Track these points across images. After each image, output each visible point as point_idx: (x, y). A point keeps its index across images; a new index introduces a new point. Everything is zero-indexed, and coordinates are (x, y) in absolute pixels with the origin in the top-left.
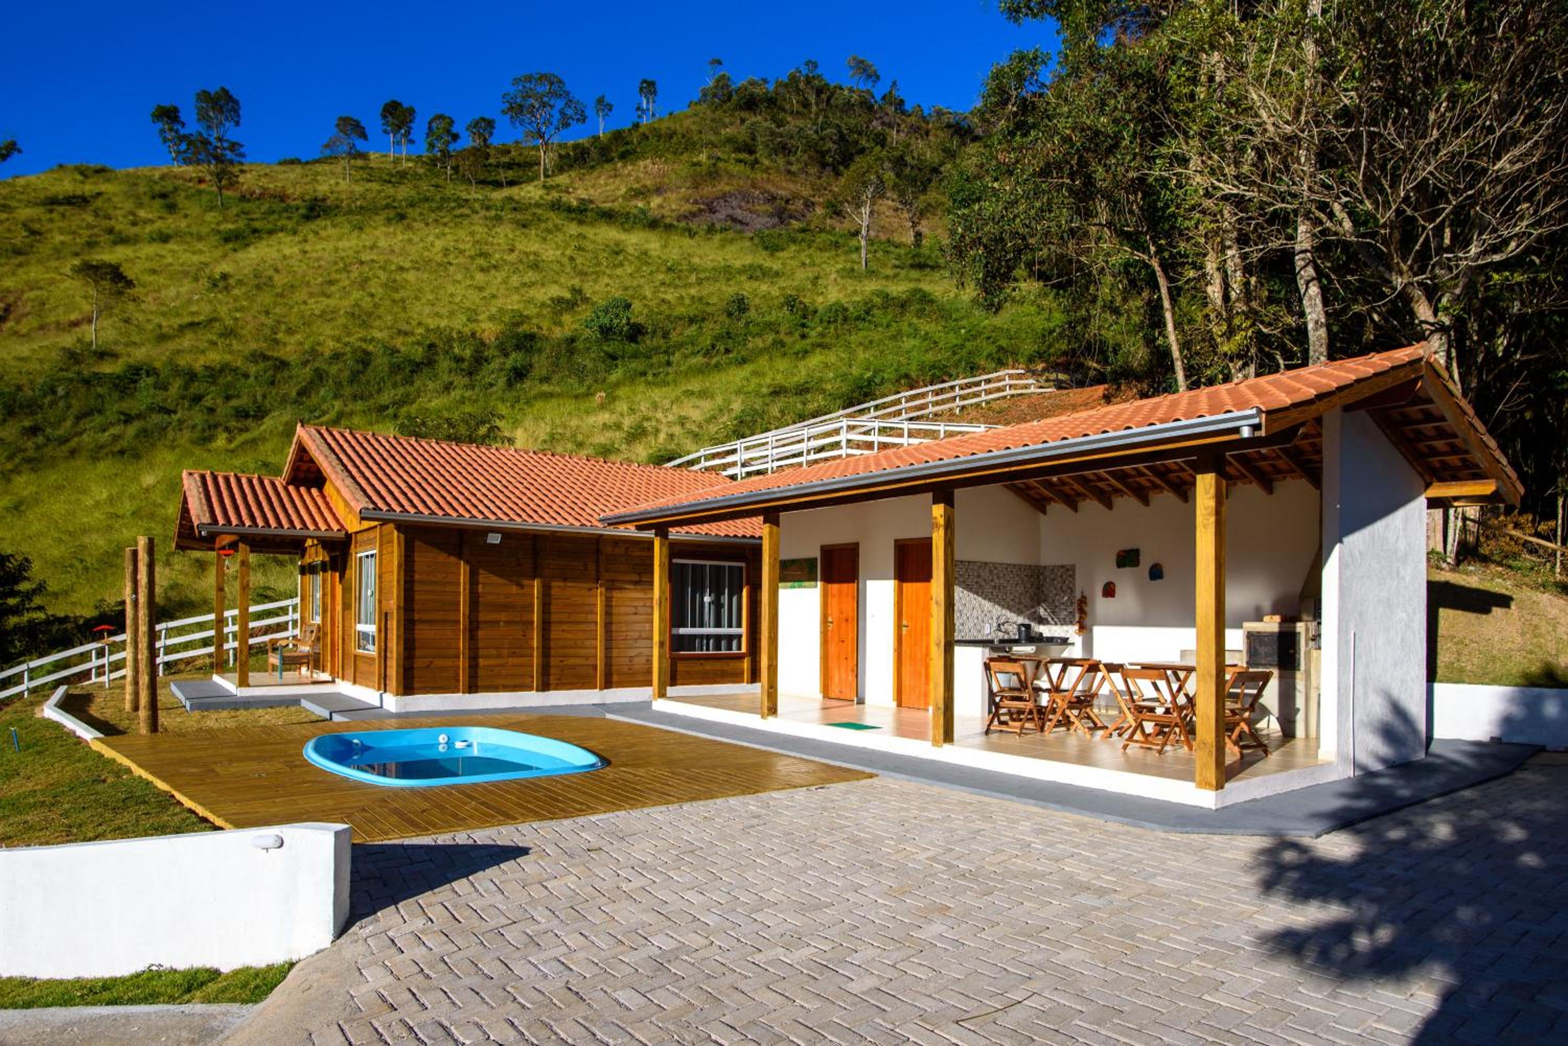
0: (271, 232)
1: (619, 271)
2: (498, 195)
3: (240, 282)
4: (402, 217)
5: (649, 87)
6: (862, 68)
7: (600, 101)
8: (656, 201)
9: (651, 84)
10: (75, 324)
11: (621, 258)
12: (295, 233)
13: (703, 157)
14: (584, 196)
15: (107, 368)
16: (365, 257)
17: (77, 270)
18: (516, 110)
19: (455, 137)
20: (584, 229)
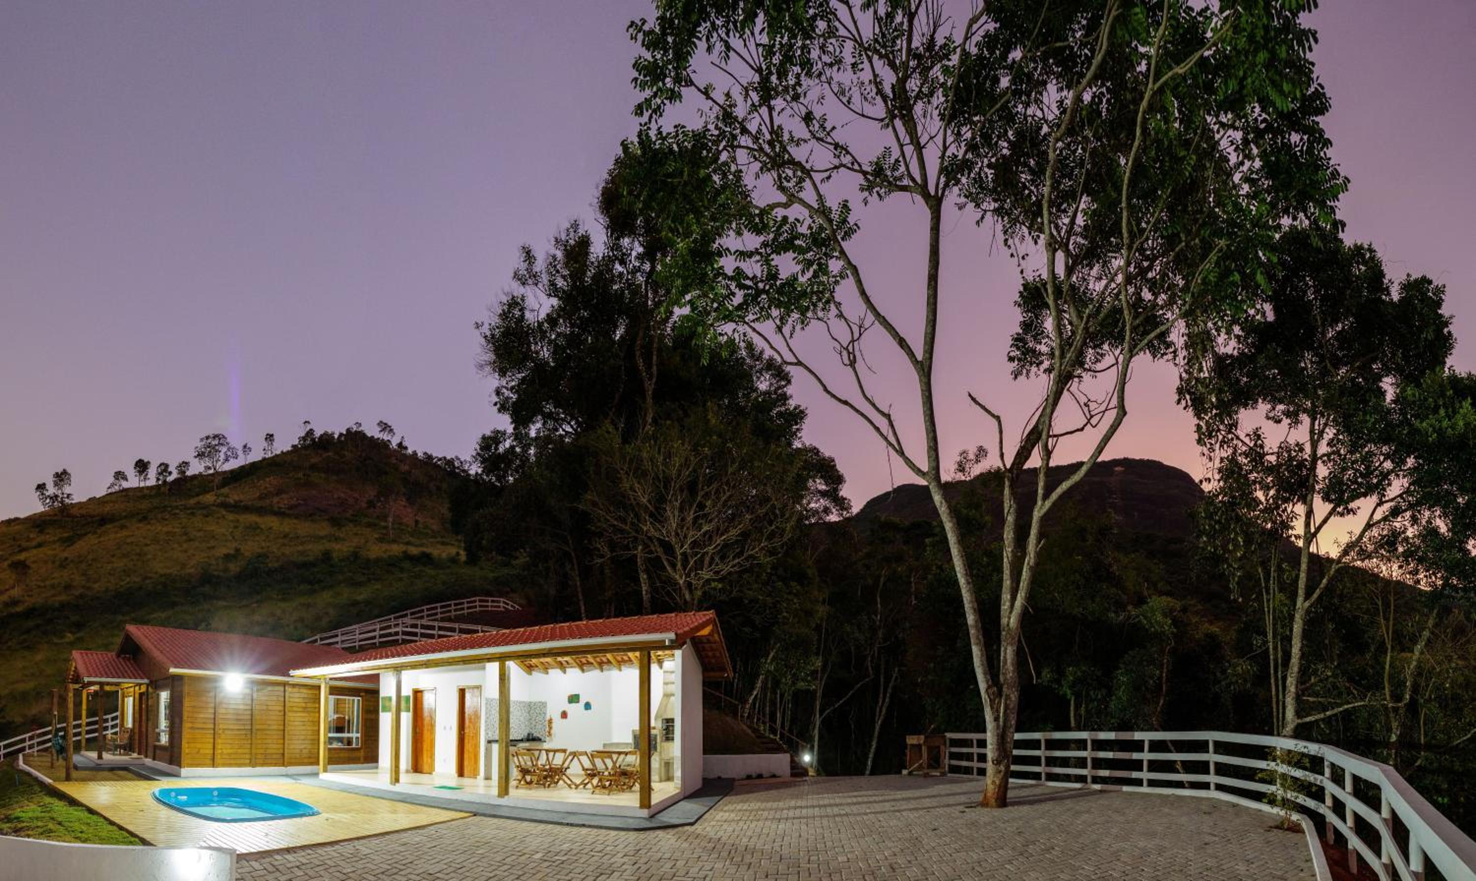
0: (85, 534)
1: (257, 538)
2: (192, 501)
3: (72, 561)
4: (145, 518)
5: (270, 437)
6: (385, 427)
7: (245, 447)
8: (275, 500)
9: (272, 435)
10: (7, 590)
11: (258, 531)
12: (95, 533)
13: (300, 475)
14: (236, 498)
15: (19, 609)
16: (129, 540)
17: (10, 566)
18: (200, 455)
19: (170, 473)
20: (237, 516)
